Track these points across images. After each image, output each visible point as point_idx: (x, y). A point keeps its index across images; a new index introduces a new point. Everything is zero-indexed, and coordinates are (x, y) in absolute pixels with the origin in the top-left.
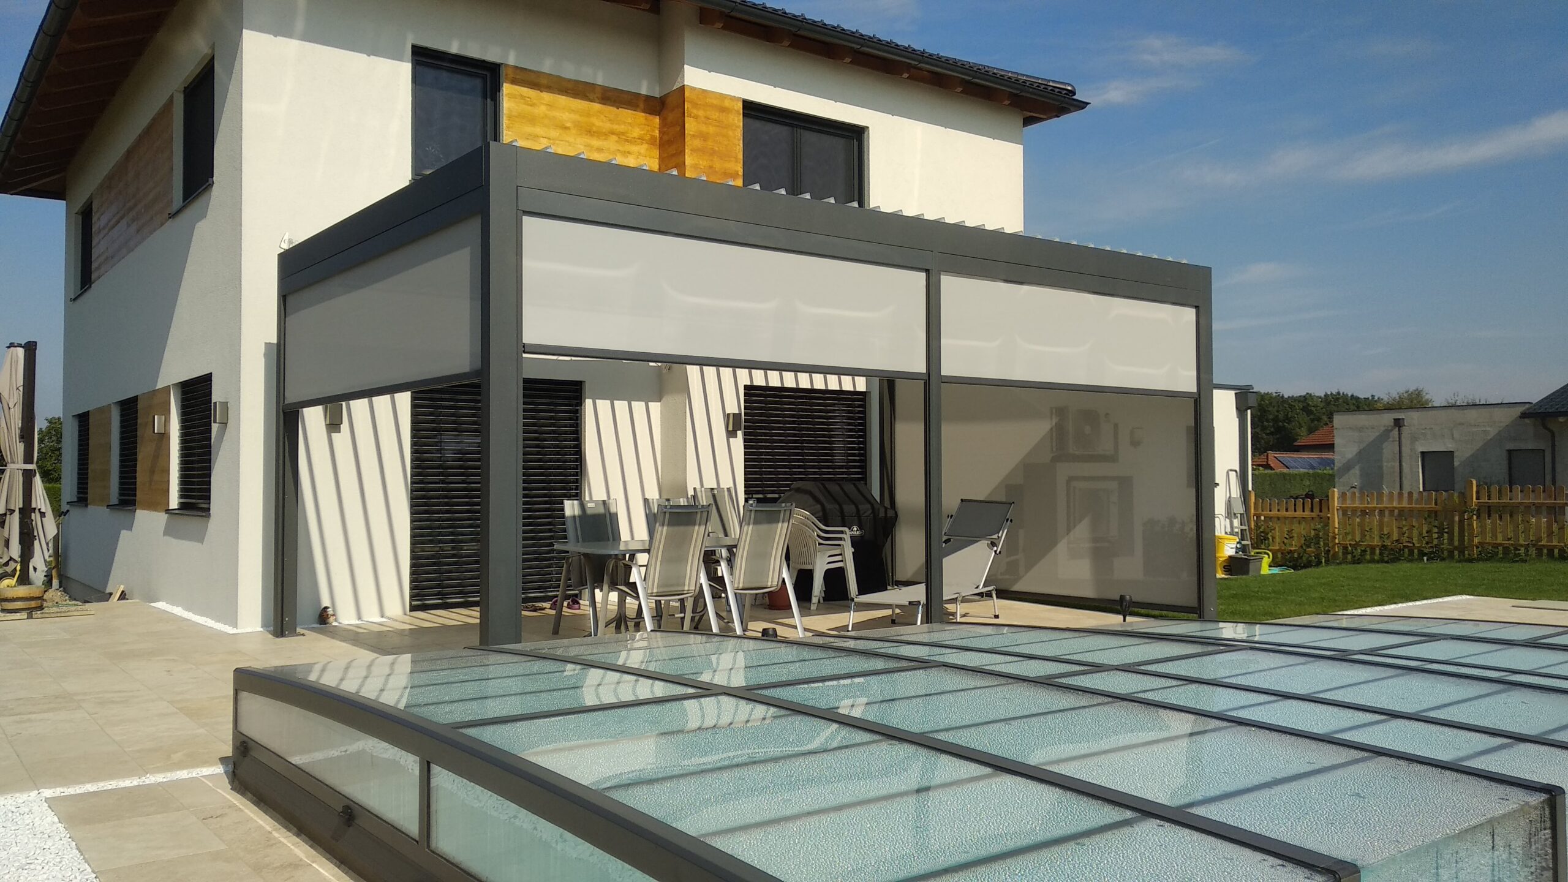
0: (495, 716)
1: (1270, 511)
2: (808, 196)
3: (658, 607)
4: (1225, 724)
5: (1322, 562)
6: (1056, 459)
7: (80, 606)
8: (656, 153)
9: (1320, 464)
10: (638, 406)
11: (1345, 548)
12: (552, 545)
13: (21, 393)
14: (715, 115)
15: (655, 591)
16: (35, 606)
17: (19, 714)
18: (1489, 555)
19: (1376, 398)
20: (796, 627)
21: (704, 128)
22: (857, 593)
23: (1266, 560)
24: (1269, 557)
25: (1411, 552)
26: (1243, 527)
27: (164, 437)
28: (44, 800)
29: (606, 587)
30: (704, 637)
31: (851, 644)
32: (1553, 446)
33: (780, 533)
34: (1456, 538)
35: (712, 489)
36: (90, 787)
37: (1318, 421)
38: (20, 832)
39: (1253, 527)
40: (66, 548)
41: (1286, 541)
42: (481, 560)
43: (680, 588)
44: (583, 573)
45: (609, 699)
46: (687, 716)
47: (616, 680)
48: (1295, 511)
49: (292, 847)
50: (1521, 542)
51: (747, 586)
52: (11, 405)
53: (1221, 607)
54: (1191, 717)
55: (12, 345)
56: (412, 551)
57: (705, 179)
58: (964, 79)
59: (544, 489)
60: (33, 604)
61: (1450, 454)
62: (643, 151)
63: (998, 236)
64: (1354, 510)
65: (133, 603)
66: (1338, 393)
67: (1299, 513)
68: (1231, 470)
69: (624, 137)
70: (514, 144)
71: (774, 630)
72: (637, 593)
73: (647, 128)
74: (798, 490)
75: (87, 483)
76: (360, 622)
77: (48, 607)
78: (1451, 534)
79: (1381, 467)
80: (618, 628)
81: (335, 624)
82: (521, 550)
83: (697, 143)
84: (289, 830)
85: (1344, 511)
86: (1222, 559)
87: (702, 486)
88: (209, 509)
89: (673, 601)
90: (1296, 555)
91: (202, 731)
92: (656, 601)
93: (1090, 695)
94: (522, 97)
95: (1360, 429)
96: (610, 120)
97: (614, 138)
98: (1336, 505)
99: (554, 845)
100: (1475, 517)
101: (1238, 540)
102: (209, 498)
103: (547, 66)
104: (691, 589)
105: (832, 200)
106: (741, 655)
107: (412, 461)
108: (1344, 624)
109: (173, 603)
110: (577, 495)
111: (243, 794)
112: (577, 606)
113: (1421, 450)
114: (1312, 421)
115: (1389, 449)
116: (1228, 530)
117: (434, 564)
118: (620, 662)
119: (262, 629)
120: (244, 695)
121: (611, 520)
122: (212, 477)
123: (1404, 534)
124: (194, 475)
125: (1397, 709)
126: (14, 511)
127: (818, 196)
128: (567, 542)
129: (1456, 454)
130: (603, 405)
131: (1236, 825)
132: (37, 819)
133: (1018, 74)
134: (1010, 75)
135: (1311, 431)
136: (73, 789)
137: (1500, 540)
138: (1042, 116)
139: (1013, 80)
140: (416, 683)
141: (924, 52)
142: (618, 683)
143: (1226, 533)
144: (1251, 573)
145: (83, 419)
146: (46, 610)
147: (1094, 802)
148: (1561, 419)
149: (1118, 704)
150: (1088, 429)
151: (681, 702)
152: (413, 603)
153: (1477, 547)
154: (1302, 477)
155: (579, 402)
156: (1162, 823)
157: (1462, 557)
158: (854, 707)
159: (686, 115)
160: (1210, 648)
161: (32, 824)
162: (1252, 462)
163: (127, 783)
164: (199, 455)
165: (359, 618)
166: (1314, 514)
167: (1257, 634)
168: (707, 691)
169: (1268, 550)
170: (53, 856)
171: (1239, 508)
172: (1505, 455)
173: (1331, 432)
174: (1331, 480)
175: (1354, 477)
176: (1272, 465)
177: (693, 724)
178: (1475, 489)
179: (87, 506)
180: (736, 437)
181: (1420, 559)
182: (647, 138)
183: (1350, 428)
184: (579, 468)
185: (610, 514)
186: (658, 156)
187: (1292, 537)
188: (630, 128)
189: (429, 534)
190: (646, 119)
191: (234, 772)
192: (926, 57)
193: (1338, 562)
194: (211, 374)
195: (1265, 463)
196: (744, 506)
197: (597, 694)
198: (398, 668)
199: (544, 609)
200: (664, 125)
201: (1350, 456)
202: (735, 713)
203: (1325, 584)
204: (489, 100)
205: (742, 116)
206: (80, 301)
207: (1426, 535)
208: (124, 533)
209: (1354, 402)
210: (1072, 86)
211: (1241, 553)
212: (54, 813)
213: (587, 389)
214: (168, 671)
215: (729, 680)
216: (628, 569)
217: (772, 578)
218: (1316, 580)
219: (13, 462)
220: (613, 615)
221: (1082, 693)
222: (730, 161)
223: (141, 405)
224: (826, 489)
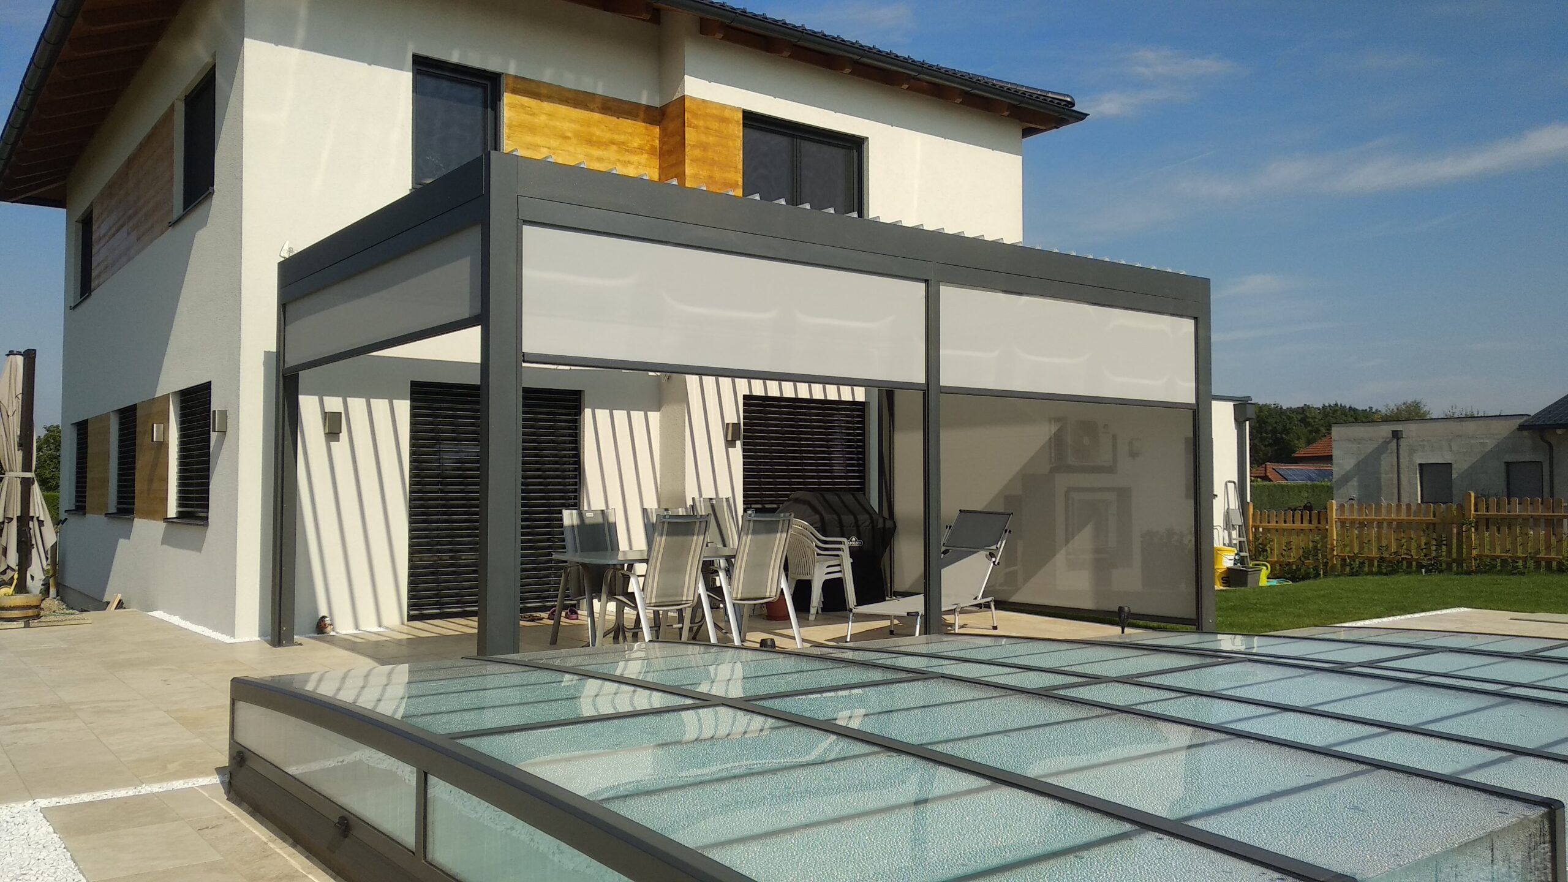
0: (492, 726)
1: (1269, 523)
2: (807, 206)
3: (657, 618)
4: (1223, 736)
5: (1320, 574)
6: (1053, 470)
7: (78, 615)
8: (656, 162)
9: (1318, 475)
10: (637, 416)
11: (1344, 560)
12: (551, 554)
13: (20, 401)
14: (715, 125)
15: (653, 601)
16: (32, 615)
17: (16, 723)
18: (1487, 567)
19: (1374, 410)
20: (794, 638)
21: (703, 138)
22: (855, 604)
23: (1264, 572)
24: (1267, 569)
25: (1409, 565)
26: (1242, 539)
27: (163, 445)
28: (39, 810)
29: (604, 597)
30: (702, 648)
31: (849, 655)
32: (1551, 458)
33: (779, 544)
34: (1454, 550)
35: (711, 499)
36: (86, 797)
37: (1316, 432)
38: (15, 842)
39: (1251, 538)
40: (64, 557)
41: (1284, 553)
42: (479, 569)
43: (678, 599)
44: (582, 583)
45: (606, 709)
46: (684, 726)
47: (614, 691)
48: (1294, 523)
49: (288, 858)
50: (1519, 554)
51: (745, 596)
52: (10, 413)
53: (1219, 619)
54: (1190, 729)
55: (11, 353)
56: (410, 560)
57: (705, 188)
58: (963, 90)
59: (542, 498)
60: (30, 613)
61: (1451, 464)
62: (643, 161)
63: (997, 245)
64: (1353, 522)
65: (129, 612)
66: (1336, 405)
67: (1298, 525)
68: (1230, 482)
69: (624, 147)
70: (514, 153)
71: (772, 640)
72: (635, 603)
73: (647, 138)
74: (797, 500)
75: (85, 492)
76: (358, 632)
77: (45, 616)
78: (1449, 547)
79: (1379, 480)
80: (616, 638)
81: (332, 633)
82: (519, 560)
83: (697, 153)
85: (1343, 523)
86: (1220, 571)
87: (701, 495)
88: (207, 518)
89: (672, 611)
90: (1294, 567)
91: (198, 740)
92: (654, 611)
93: (1088, 707)
94: (522, 106)
95: (1358, 441)
96: (610, 130)
97: (614, 148)
98: (1334, 516)
99: (551, 857)
100: (1473, 529)
101: (1236, 552)
102: (207, 507)
103: (547, 76)
104: (689, 599)
105: (832, 211)
106: (739, 665)
107: (411, 470)
108: (1343, 636)
109: (170, 611)
110: (575, 505)
111: (239, 805)
112: (574, 616)
113: (1419, 459)
114: (1311, 432)
115: (1387, 461)
116: (1227, 541)
117: (432, 574)
118: (618, 673)
119: (259, 639)
120: (241, 705)
121: (609, 529)
122: (210, 486)
123: (1403, 546)
124: (193, 483)
125: (1396, 722)
126: (12, 519)
127: (818, 206)
128: (565, 552)
129: (1454, 466)
130: (602, 414)
131: (1235, 838)
132: (33, 829)
133: (1018, 85)
134: (1009, 86)
135: (1309, 442)
136: (68, 799)
137: (1498, 552)
138: (1041, 127)
139: (1012, 91)
140: (414, 693)
141: (923, 63)
142: (615, 694)
143: (1224, 545)
144: (1249, 585)
145: (82, 427)
146: (43, 619)
148: (1559, 432)
149: (1117, 716)
150: (1086, 441)
151: (679, 713)
152: (411, 613)
153: (1475, 560)
154: (1300, 488)
155: (578, 411)
156: (1161, 836)
157: (1460, 569)
158: (852, 718)
159: (686, 124)
160: (1209, 660)
161: (26, 834)
162: (1251, 473)
163: (122, 793)
164: (198, 463)
165: (357, 627)
166: (1312, 526)
167: (1255, 646)
168: (706, 701)
169: (1266, 562)
170: (48, 866)
171: (1237, 520)
172: (1503, 467)
173: (1329, 444)
174: (1329, 492)
175: (1352, 489)
176: (1270, 477)
177: (691, 735)
178: (1473, 501)
179: (85, 514)
180: (735, 447)
181: (1419, 572)
182: (647, 148)
183: (1349, 440)
184: (578, 477)
185: (609, 523)
186: (658, 166)
187: (1291, 549)
188: (630, 138)
189: (428, 544)
190: (647, 129)
191: (230, 783)
192: (925, 68)
193: (1336, 573)
194: (210, 383)
195: (1263, 475)
196: (742, 516)
197: (594, 705)
198: (395, 678)
199: (541, 619)
200: (664, 135)
201: (1348, 468)
202: (733, 724)
203: (1323, 596)
204: (489, 109)
205: (742, 126)
206: (80, 309)
207: (1424, 547)
208: (122, 542)
209: (1352, 413)
210: (1072, 98)
211: (1239, 564)
212: (49, 824)
213: (587, 398)
214: (165, 680)
215: (727, 691)
216: (626, 579)
217: (771, 588)
218: (1314, 592)
219: (11, 470)
220: (611, 625)
221: (1080, 705)
222: (729, 171)
223: (139, 413)
224: (825, 499)
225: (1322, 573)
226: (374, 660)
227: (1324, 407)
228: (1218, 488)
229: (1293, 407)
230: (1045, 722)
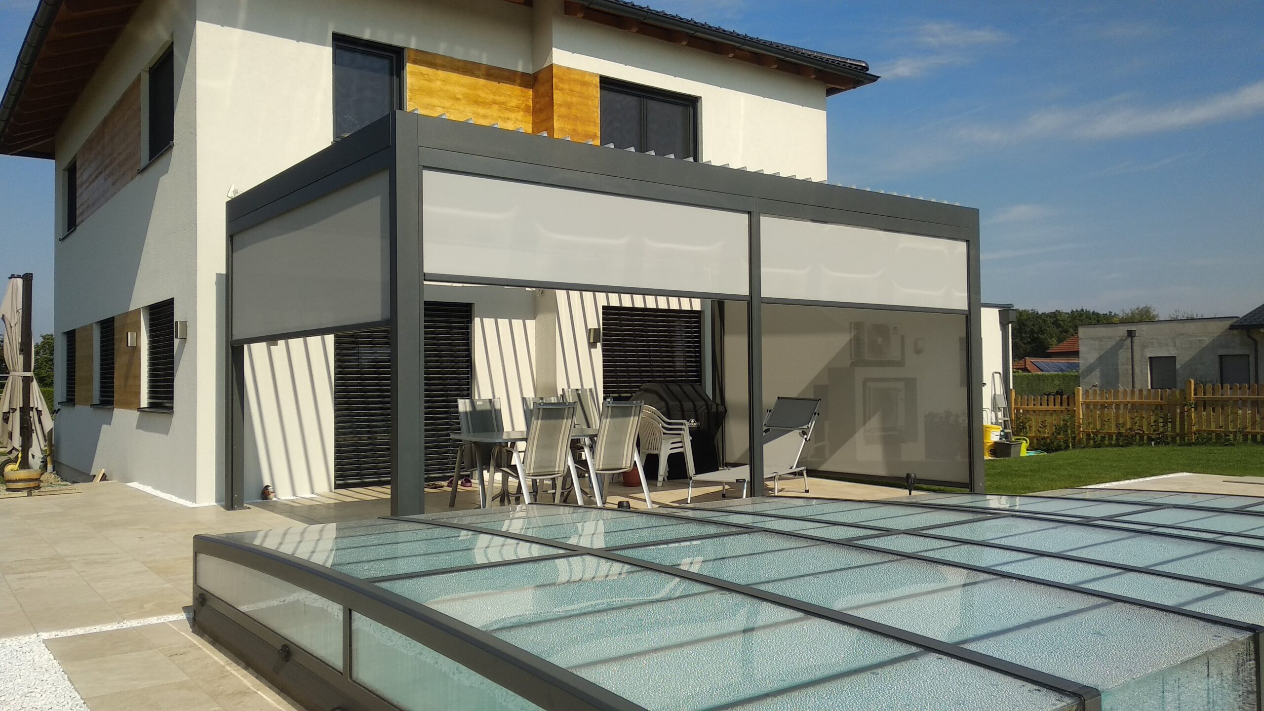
0: (404, 572)
1: (1028, 405)
2: (653, 153)
3: (535, 486)
4: (992, 577)
5: (1069, 446)
6: (853, 364)
7: (70, 486)
9: (1067, 367)
10: (517, 323)
11: (1088, 435)
12: (449, 435)
13: (21, 315)
14: (578, 88)
15: (532, 471)
16: (34, 486)
17: (22, 572)
18: (1204, 440)
19: (1113, 314)
20: (645, 501)
21: (568, 98)
22: (694, 473)
23: (1024, 445)
24: (1027, 443)
25: (1142, 438)
26: (1006, 419)
27: (136, 349)
28: (42, 641)
29: (492, 469)
30: (571, 509)
31: (690, 514)
32: (1256, 351)
33: (632, 426)
34: (1178, 427)
35: (577, 390)
36: (79, 631)
37: (1066, 332)
38: (23, 667)
39: (1013, 418)
40: (57, 441)
41: (1040, 429)
42: (391, 448)
43: (551, 470)
44: (474, 462)
45: (495, 558)
46: (558, 571)
47: (501, 544)
48: (1048, 405)
49: (242, 678)
50: (1231, 429)
51: (605, 467)
52: (13, 325)
53: (988, 483)
54: (965, 571)
55: (13, 276)
56: (336, 440)
57: (569, 139)
58: (778, 58)
59: (441, 390)
60: (32, 484)
61: (1175, 357)
62: (519, 118)
63: (806, 183)
64: (1095, 404)
65: (112, 483)
66: (1082, 310)
67: (1051, 407)
68: (996, 373)
69: (504, 106)
70: (415, 112)
71: (628, 502)
72: (517, 473)
73: (523, 99)
74: (646, 390)
75: (74, 387)
76: (295, 498)
77: (44, 487)
78: (1174, 423)
79: (1116, 370)
80: (502, 502)
82: (423, 439)
83: (563, 110)
84: (239, 664)
85: (1087, 405)
86: (988, 444)
87: (569, 387)
88: (172, 408)
89: (547, 479)
90: (1048, 441)
91: (168, 585)
92: (532, 480)
93: (882, 554)
94: (421, 74)
95: (1100, 339)
96: (493, 92)
97: (496, 107)
98: (1081, 400)
99: (451, 676)
100: (1193, 409)
101: (1001, 429)
102: (172, 398)
103: (442, 49)
104: (560, 470)
105: (672, 156)
106: (601, 522)
107: (335, 368)
108: (1088, 496)
109: (144, 482)
110: (468, 395)
111: (201, 636)
112: (469, 484)
113: (1149, 354)
114: (1061, 332)
115: (1124, 355)
116: (994, 421)
117: (353, 451)
118: (504, 529)
119: (216, 504)
120: (201, 556)
121: (496, 414)
122: (175, 382)
123: (1135, 424)
124: (160, 380)
125: (1130, 564)
126: (16, 410)
127: (661, 153)
128: (460, 433)
129: (1177, 359)
130: (489, 322)
131: (1000, 658)
132: (37, 656)
133: (822, 54)
134: (815, 54)
135: (1060, 341)
136: (65, 632)
137: (1213, 428)
138: (842, 88)
139: (818, 59)
140: (340, 546)
141: (745, 36)
142: (503, 545)
143: (992, 423)
144: (1012, 456)
145: (71, 336)
146: (42, 489)
147: (886, 639)
149: (905, 561)
150: (880, 340)
151: (553, 561)
152: (337, 482)
153: (1195, 434)
154: (1053, 378)
155: (469, 320)
156: (941, 656)
157: (1183, 442)
158: (693, 564)
159: (554, 88)
160: (979, 516)
161: (32, 660)
162: (1013, 366)
163: (108, 627)
164: (164, 364)
165: (294, 494)
166: (1063, 408)
167: (1017, 504)
168: (575, 551)
169: (1026, 437)
170: (50, 686)
171: (1002, 403)
172: (1217, 359)
173: (1077, 342)
174: (1076, 380)
175: (1095, 378)
176: (1029, 368)
177: (563, 578)
178: (1193, 387)
179: (74, 405)
180: (596, 348)
181: (1149, 444)
182: (523, 107)
183: (1092, 338)
184: (470, 372)
185: (495, 410)
186: (531, 121)
187: (1046, 426)
188: (509, 99)
189: (350, 427)
190: (522, 91)
191: (194, 619)
192: (747, 40)
193: (1082, 446)
194: (173, 299)
195: (1023, 367)
196: (603, 403)
197: (486, 555)
198: (325, 534)
199: (442, 487)
200: (536, 96)
201: (1092, 361)
202: (597, 569)
203: (1072, 464)
204: (395, 77)
205: (599, 89)
206: (67, 241)
207: (1153, 424)
208: (105, 427)
209: (1095, 317)
210: (866, 64)
211: (1004, 439)
212: (50, 652)
213: (476, 309)
214: (141, 538)
215: (591, 543)
216: (510, 454)
217: (626, 461)
218: (1065, 461)
219: (14, 370)
220: (498, 491)
221: (875, 552)
222: (590, 125)
223: (117, 324)
224: (669, 389)
225: (1071, 445)
226: (308, 520)
227: (1072, 312)
228: (987, 378)
229: (1047, 312)
230: (848, 566)
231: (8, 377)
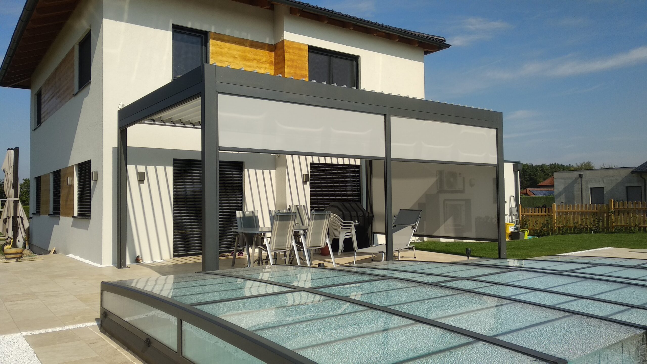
0: (209, 301)
1: (528, 213)
2: (335, 85)
3: (275, 255)
4: (510, 302)
5: (549, 234)
6: (439, 192)
7: (38, 256)
8: (273, 67)
9: (548, 193)
10: (266, 172)
11: (559, 228)
12: (231, 229)
13: (13, 169)
14: (297, 52)
15: (274, 248)
16: (19, 257)
17: (13, 301)
18: (619, 230)
19: (571, 166)
20: (332, 263)
21: (292, 57)
22: (357, 248)
23: (526, 233)
24: (528, 232)
25: (587, 229)
26: (517, 220)
27: (72, 186)
28: (23, 336)
29: (253, 247)
30: (294, 267)
31: (355, 269)
33: (325, 224)
34: (605, 223)
35: (297, 206)
36: (42, 331)
37: (547, 175)
38: (14, 350)
39: (521, 219)
40: (31, 233)
41: (534, 225)
42: (202, 236)
43: (284, 247)
44: (244, 241)
45: (255, 293)
46: (287, 300)
48: (538, 213)
50: (632, 225)
51: (312, 246)
52: (9, 174)
53: (508, 253)
54: (496, 299)
55: (9, 149)
56: (174, 232)
57: (293, 78)
58: (399, 36)
59: (227, 206)
60: (18, 255)
61: (603, 188)
62: (267, 67)
63: (414, 100)
64: (563, 212)
65: (59, 255)
66: (555, 164)
67: (540, 214)
68: (512, 196)
69: (259, 61)
70: (214, 64)
71: (323, 264)
72: (267, 249)
73: (269, 57)
74: (332, 206)
75: (40, 206)
76: (152, 262)
77: (24, 257)
78: (603, 222)
79: (573, 194)
80: (259, 263)
81: (142, 263)
82: (218, 232)
83: (290, 63)
84: (124, 348)
85: (559, 212)
86: (508, 233)
87: (293, 204)
88: (90, 216)
89: (281, 252)
90: (539, 231)
91: (88, 307)
92: (274, 252)
93: (454, 290)
94: (218, 45)
95: (565, 179)
96: (254, 54)
97: (256, 61)
98: (555, 210)
99: (233, 354)
100: (613, 215)
101: (515, 225)
102: (90, 211)
103: (228, 32)
104: (289, 247)
105: (345, 86)
106: (309, 274)
107: (174, 195)
108: (559, 259)
109: (75, 255)
110: (241, 209)
111: (105, 334)
112: (242, 255)
113: (590, 187)
114: (545, 175)
115: (577, 187)
116: (511, 221)
117: (183, 238)
118: (260, 278)
119: (112, 265)
120: (105, 293)
121: (255, 218)
122: (91, 203)
123: (583, 222)
124: (84, 202)
125: (582, 295)
126: (10, 217)
127: (340, 85)
128: (237, 228)
129: (605, 189)
130: (252, 171)
131: (516, 344)
132: (20, 344)
133: (422, 33)
134: (418, 34)
135: (544, 179)
136: (35, 332)
137: (623, 224)
138: (432, 51)
139: (420, 36)
140: (176, 287)
141: (383, 25)
142: (259, 286)
143: (510, 222)
144: (520, 239)
145: (38, 179)
146: (23, 258)
147: (457, 334)
149: (466, 294)
150: (452, 180)
151: (285, 294)
152: (175, 254)
153: (614, 227)
154: (541, 198)
155: (242, 170)
156: (485, 343)
157: (608, 231)
158: (356, 295)
159: (285, 51)
160: (504, 270)
161: (18, 347)
162: (520, 192)
163: (57, 329)
164: (86, 193)
165: (152, 260)
166: (546, 214)
167: (523, 264)
168: (296, 289)
169: (527, 229)
170: (27, 360)
171: (515, 212)
172: (625, 188)
173: (553, 180)
174: (553, 200)
175: (562, 199)
176: (528, 194)
177: (290, 303)
178: (613, 203)
179: (40, 215)
180: (307, 184)
181: (591, 232)
182: (269, 61)
183: (561, 178)
184: (242, 194)
185: (255, 216)
186: (274, 69)
187: (537, 223)
188: (262, 57)
189: (181, 226)
190: (269, 53)
191: (101, 325)
192: (384, 27)
193: (556, 233)
194: (90, 160)
195: (526, 193)
196: (310, 213)
197: (250, 292)
198: (168, 281)
199: (228, 256)
200: (276, 56)
201: (560, 190)
202: (307, 299)
203: (551, 243)
204: (204, 46)
205: (308, 52)
206: (36, 131)
207: (593, 222)
208: (55, 226)
209: (562, 167)
210: (444, 38)
211: (516, 230)
212: (27, 342)
213: (245, 165)
214: (74, 283)
215: (305, 285)
216: (263, 239)
217: (322, 242)
218: (547, 242)
219: (10, 197)
220: (257, 258)
221: (451, 289)
222: (303, 71)
223: (62, 173)
224: (344, 205)
225: (550, 233)
226: (159, 274)
228: (507, 199)
229: (538, 165)
230: (436, 297)
231: (6, 200)
